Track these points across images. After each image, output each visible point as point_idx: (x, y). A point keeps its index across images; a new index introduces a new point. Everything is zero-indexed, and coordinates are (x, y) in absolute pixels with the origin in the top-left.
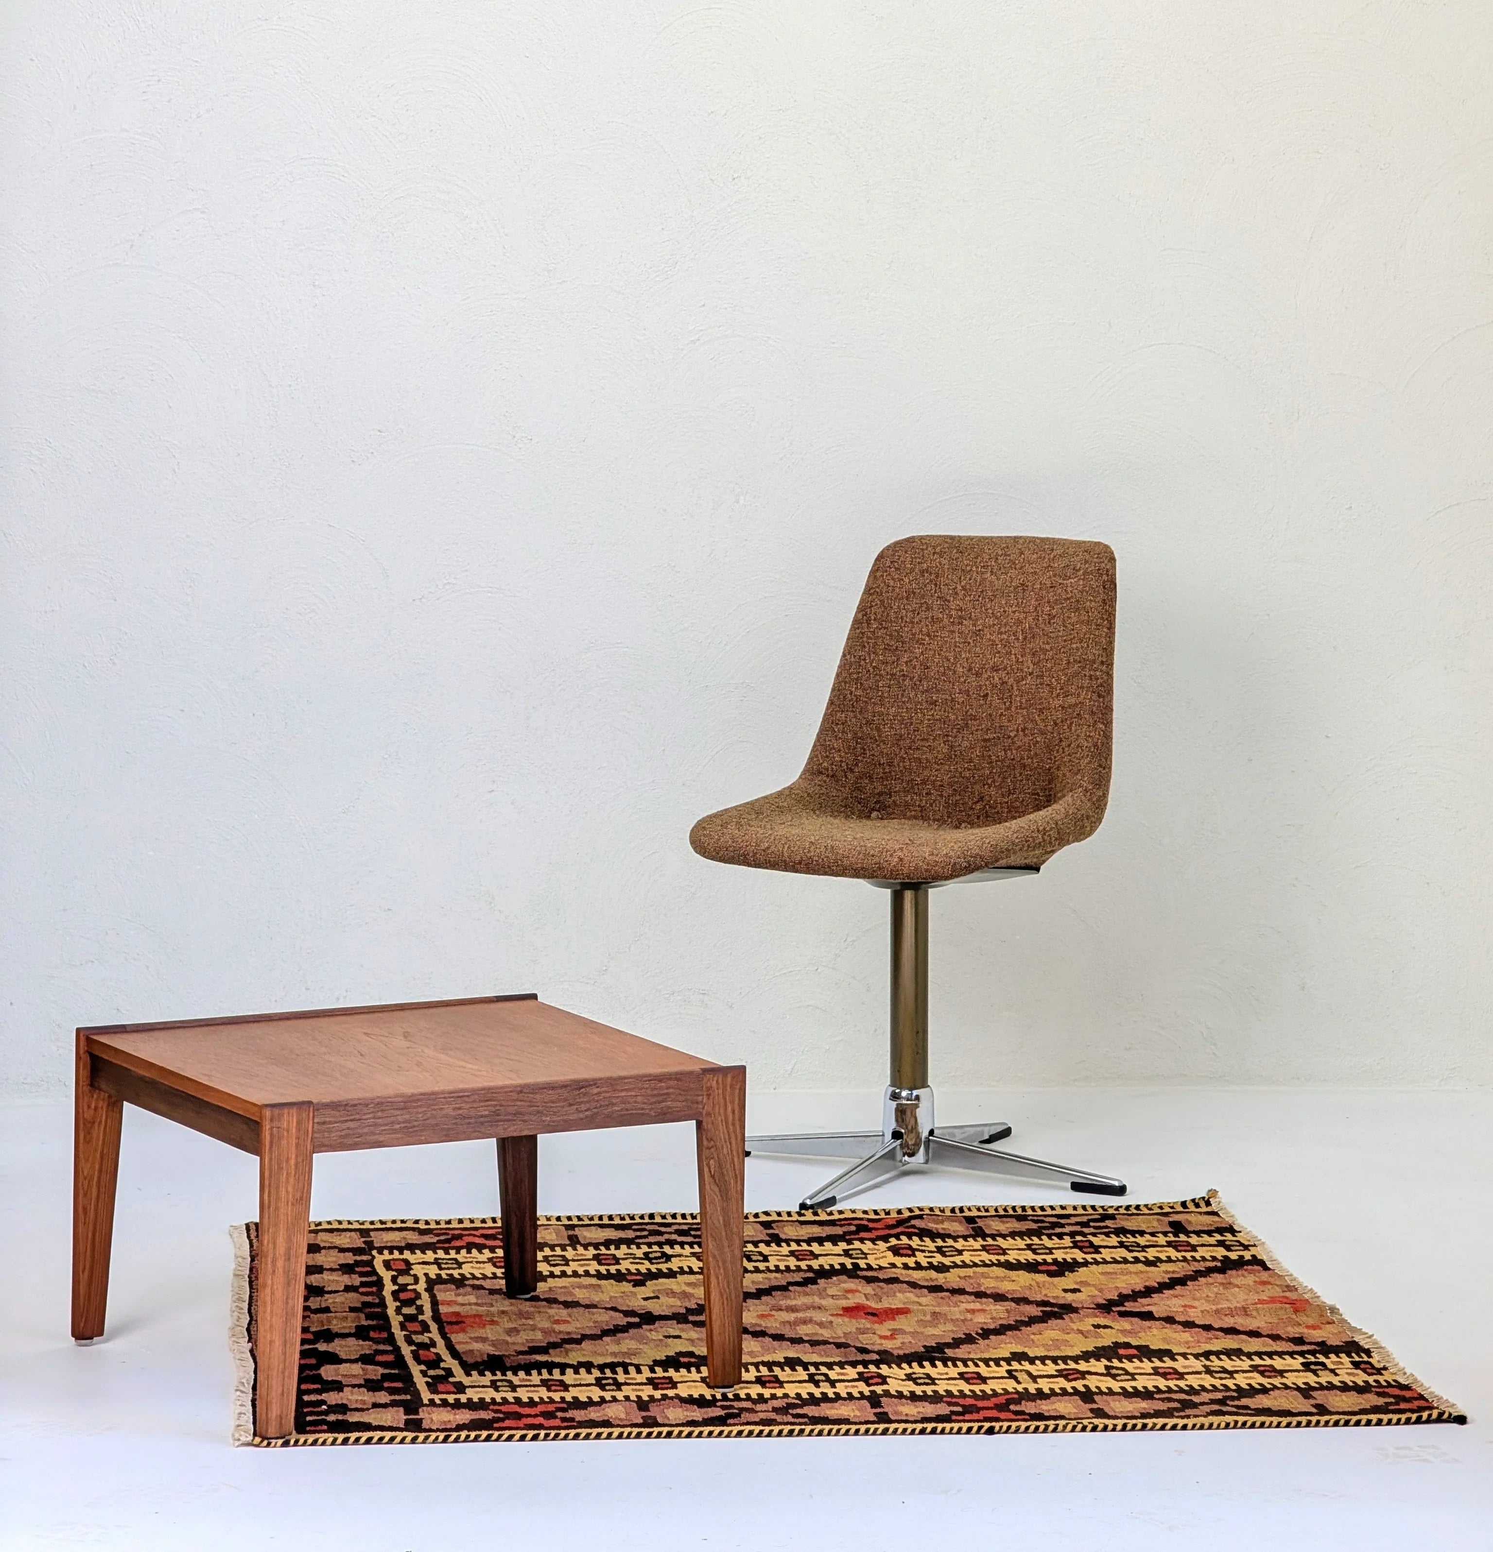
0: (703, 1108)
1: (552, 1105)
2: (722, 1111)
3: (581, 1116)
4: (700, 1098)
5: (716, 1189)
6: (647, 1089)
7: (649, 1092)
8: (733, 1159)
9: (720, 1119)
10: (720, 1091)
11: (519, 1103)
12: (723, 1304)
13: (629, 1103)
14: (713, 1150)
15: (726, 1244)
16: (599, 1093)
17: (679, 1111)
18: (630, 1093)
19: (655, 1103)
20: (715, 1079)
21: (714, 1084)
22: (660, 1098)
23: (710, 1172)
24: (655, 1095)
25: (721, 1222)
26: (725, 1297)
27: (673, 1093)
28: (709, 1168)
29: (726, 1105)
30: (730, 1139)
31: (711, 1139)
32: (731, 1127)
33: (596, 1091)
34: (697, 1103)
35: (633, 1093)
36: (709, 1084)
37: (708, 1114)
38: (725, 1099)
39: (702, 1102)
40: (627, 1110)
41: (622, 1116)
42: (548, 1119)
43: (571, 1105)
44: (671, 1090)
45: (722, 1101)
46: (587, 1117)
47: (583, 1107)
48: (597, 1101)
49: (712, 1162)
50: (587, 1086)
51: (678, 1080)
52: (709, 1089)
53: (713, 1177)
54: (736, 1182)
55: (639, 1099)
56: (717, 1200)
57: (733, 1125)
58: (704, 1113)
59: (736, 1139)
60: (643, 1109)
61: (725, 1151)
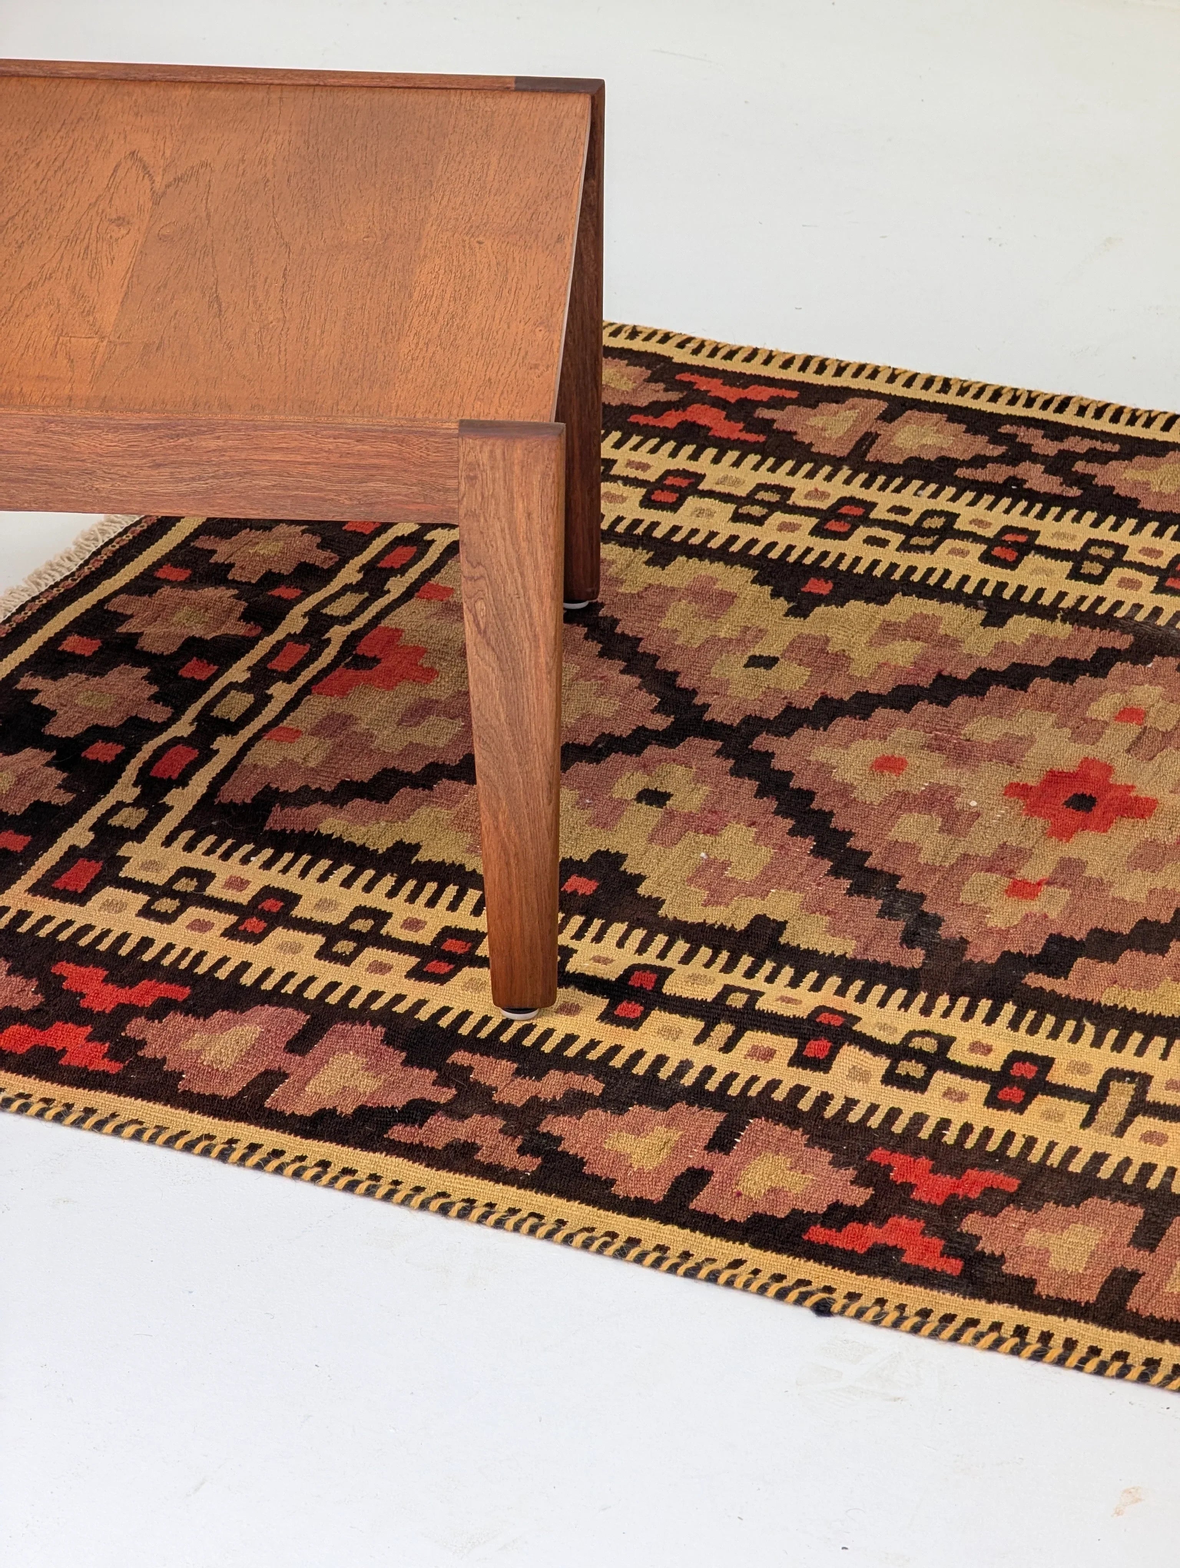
0: (459, 502)
1: (115, 461)
2: (502, 512)
3: (183, 488)
4: (452, 483)
5: (490, 656)
6: (329, 451)
7: (334, 458)
8: (528, 605)
9: (498, 525)
10: (499, 474)
11: (40, 451)
12: (508, 864)
13: (290, 476)
14: (482, 583)
15: (513, 756)
16: (221, 450)
17: (407, 503)
18: (292, 457)
19: (350, 481)
20: (487, 449)
21: (484, 458)
22: (359, 474)
23: (478, 625)
24: (351, 467)
25: (503, 717)
26: (512, 854)
27: (391, 468)
28: (475, 617)
29: (511, 500)
30: (520, 563)
31: (479, 564)
32: (524, 544)
33: (213, 444)
34: (447, 490)
35: (300, 458)
36: (471, 458)
37: (472, 515)
38: (510, 491)
39: (458, 489)
40: (286, 488)
41: (277, 497)
42: (107, 486)
43: (159, 466)
44: (386, 461)
45: (502, 494)
46: (195, 492)
47: (186, 472)
48: (218, 464)
49: (480, 605)
50: (194, 434)
51: (401, 442)
52: (473, 466)
53: (483, 633)
54: (537, 647)
55: (312, 470)
56: (492, 677)
57: (529, 540)
58: (462, 512)
59: (536, 567)
60: (321, 490)
61: (510, 589)
